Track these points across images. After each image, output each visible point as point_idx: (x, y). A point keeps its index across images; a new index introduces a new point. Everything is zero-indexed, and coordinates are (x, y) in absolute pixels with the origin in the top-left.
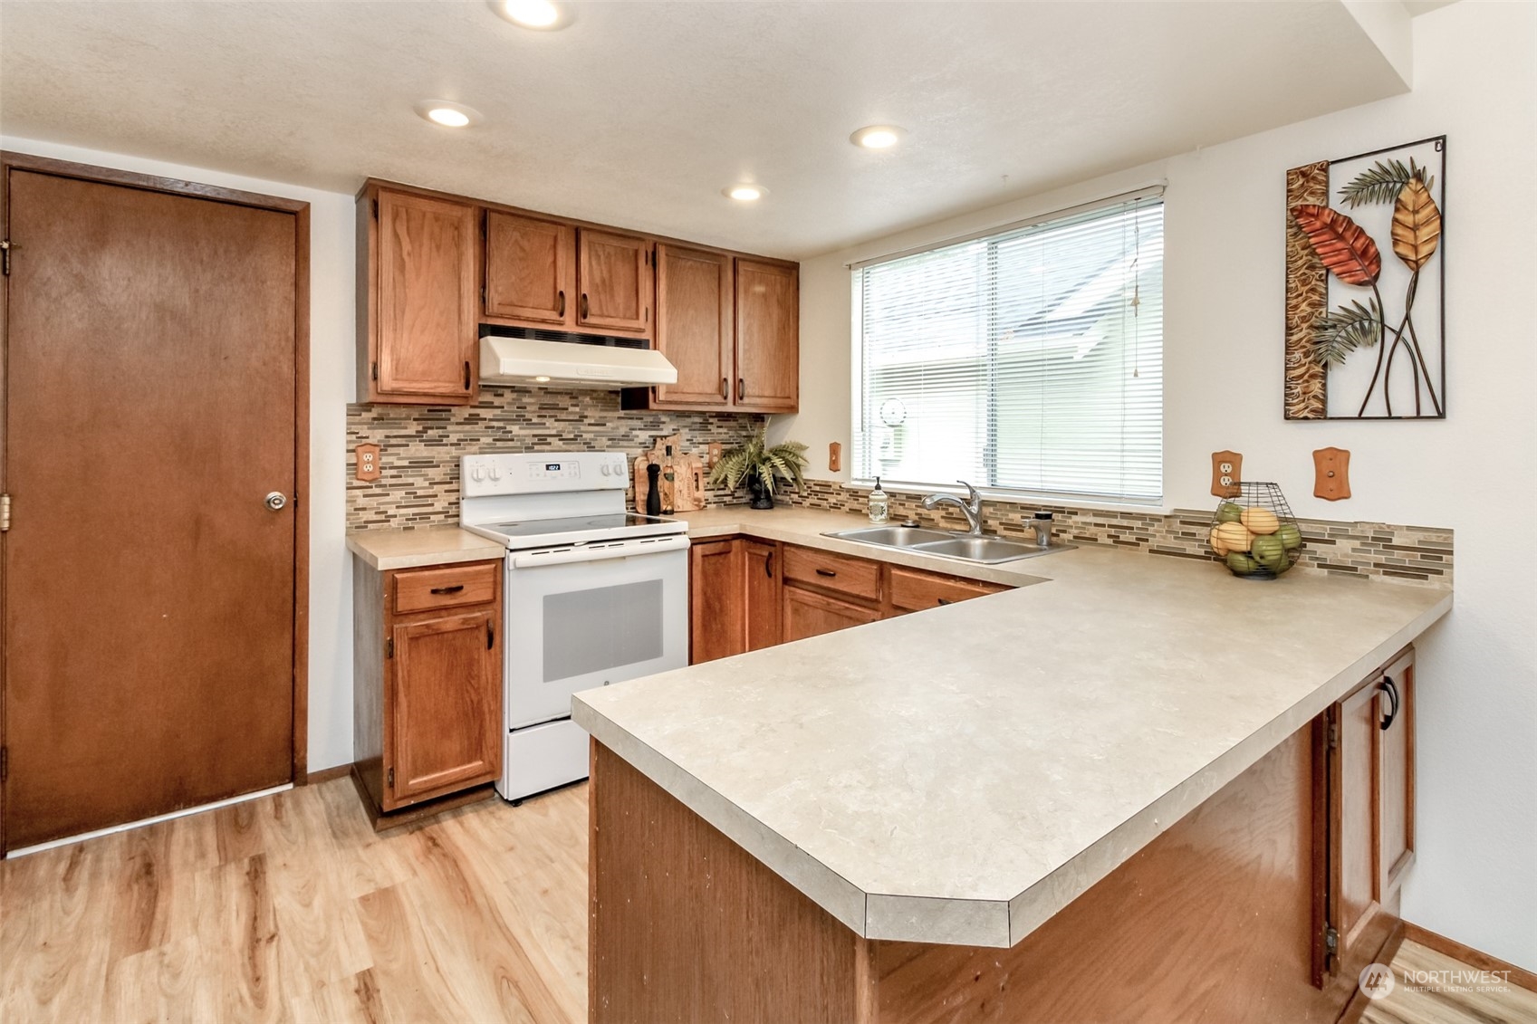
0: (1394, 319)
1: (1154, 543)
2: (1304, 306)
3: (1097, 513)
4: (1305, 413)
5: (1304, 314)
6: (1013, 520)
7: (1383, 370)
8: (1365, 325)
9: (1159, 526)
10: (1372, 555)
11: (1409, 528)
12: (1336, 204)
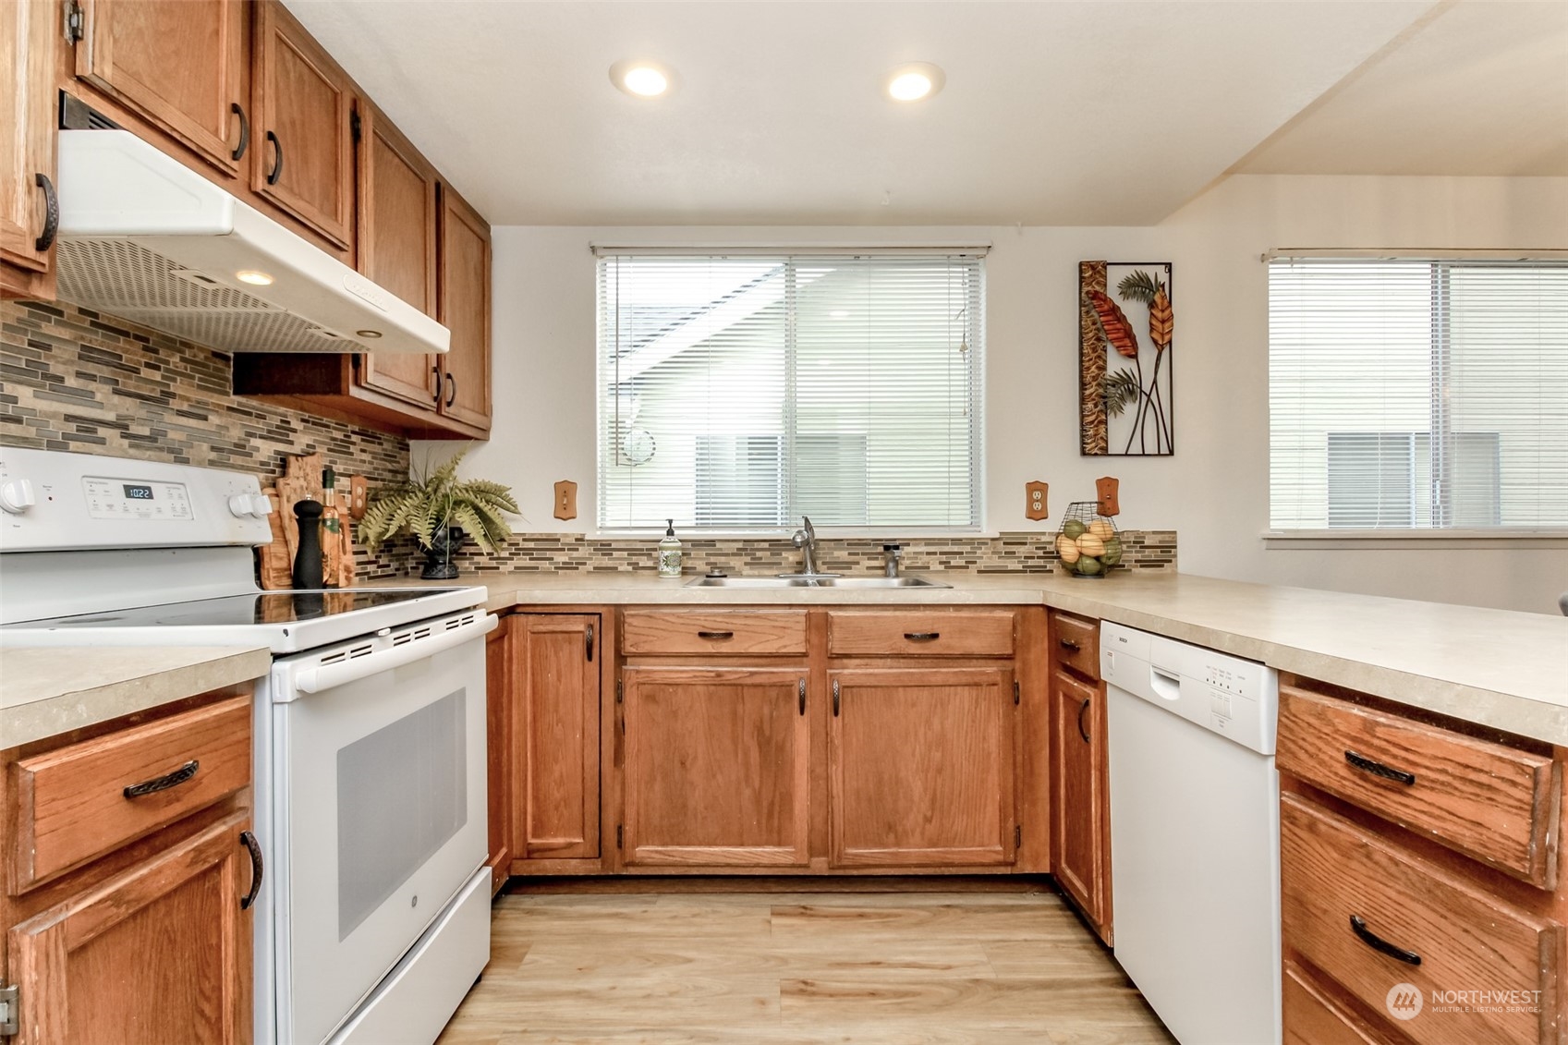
0: (1146, 387)
1: (981, 564)
2: (1093, 368)
3: (929, 542)
4: (1096, 451)
5: (1093, 374)
6: (839, 557)
7: (1139, 422)
8: (1129, 387)
9: (986, 549)
10: (1134, 554)
11: (1154, 533)
12: (1113, 293)
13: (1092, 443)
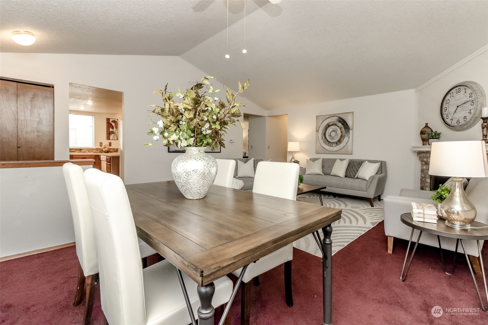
0: (115, 132)
1: (94, 152)
2: (108, 130)
3: (86, 149)
7: (114, 136)
8: (113, 132)
9: (94, 150)
10: (113, 150)
11: (116, 148)
12: (111, 122)
13: (108, 138)
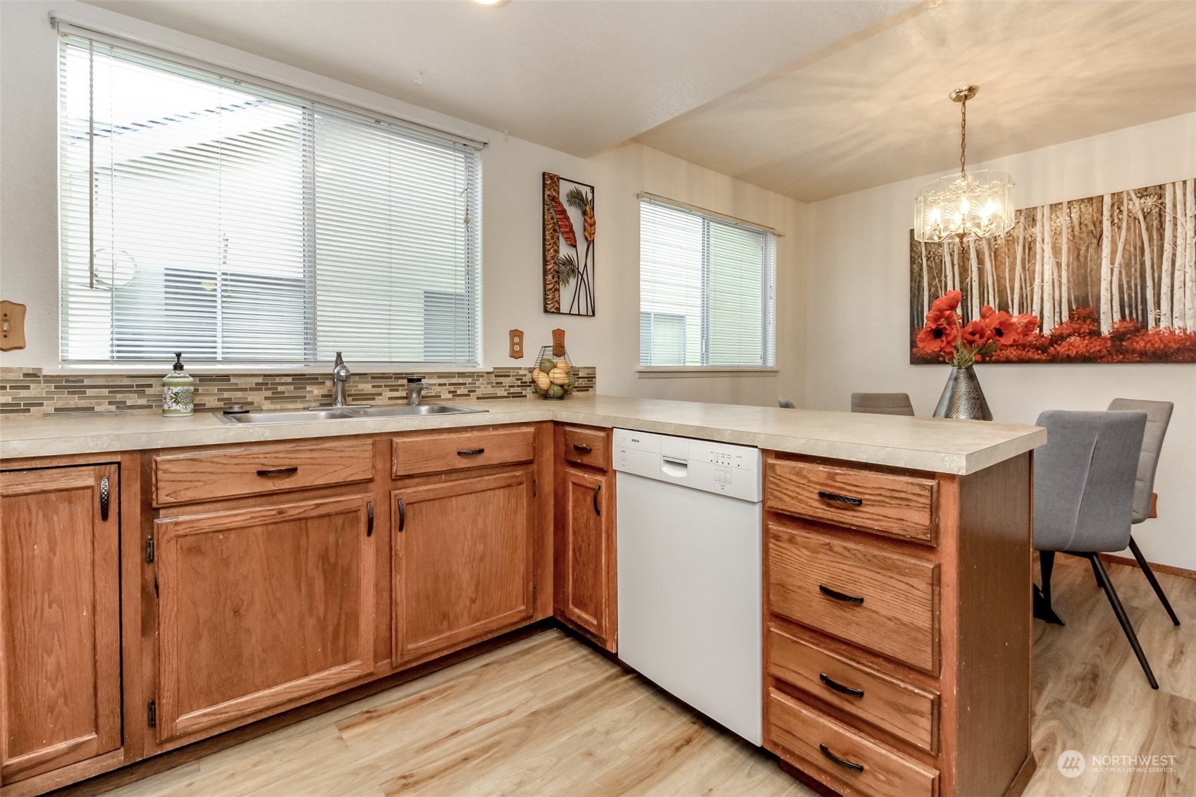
0: (581, 268)
1: (479, 392)
2: (552, 250)
3: (441, 375)
4: (553, 310)
5: (552, 255)
7: (577, 294)
8: (571, 267)
9: (483, 380)
10: (575, 383)
11: (584, 368)
12: (563, 199)
13: (551, 306)
